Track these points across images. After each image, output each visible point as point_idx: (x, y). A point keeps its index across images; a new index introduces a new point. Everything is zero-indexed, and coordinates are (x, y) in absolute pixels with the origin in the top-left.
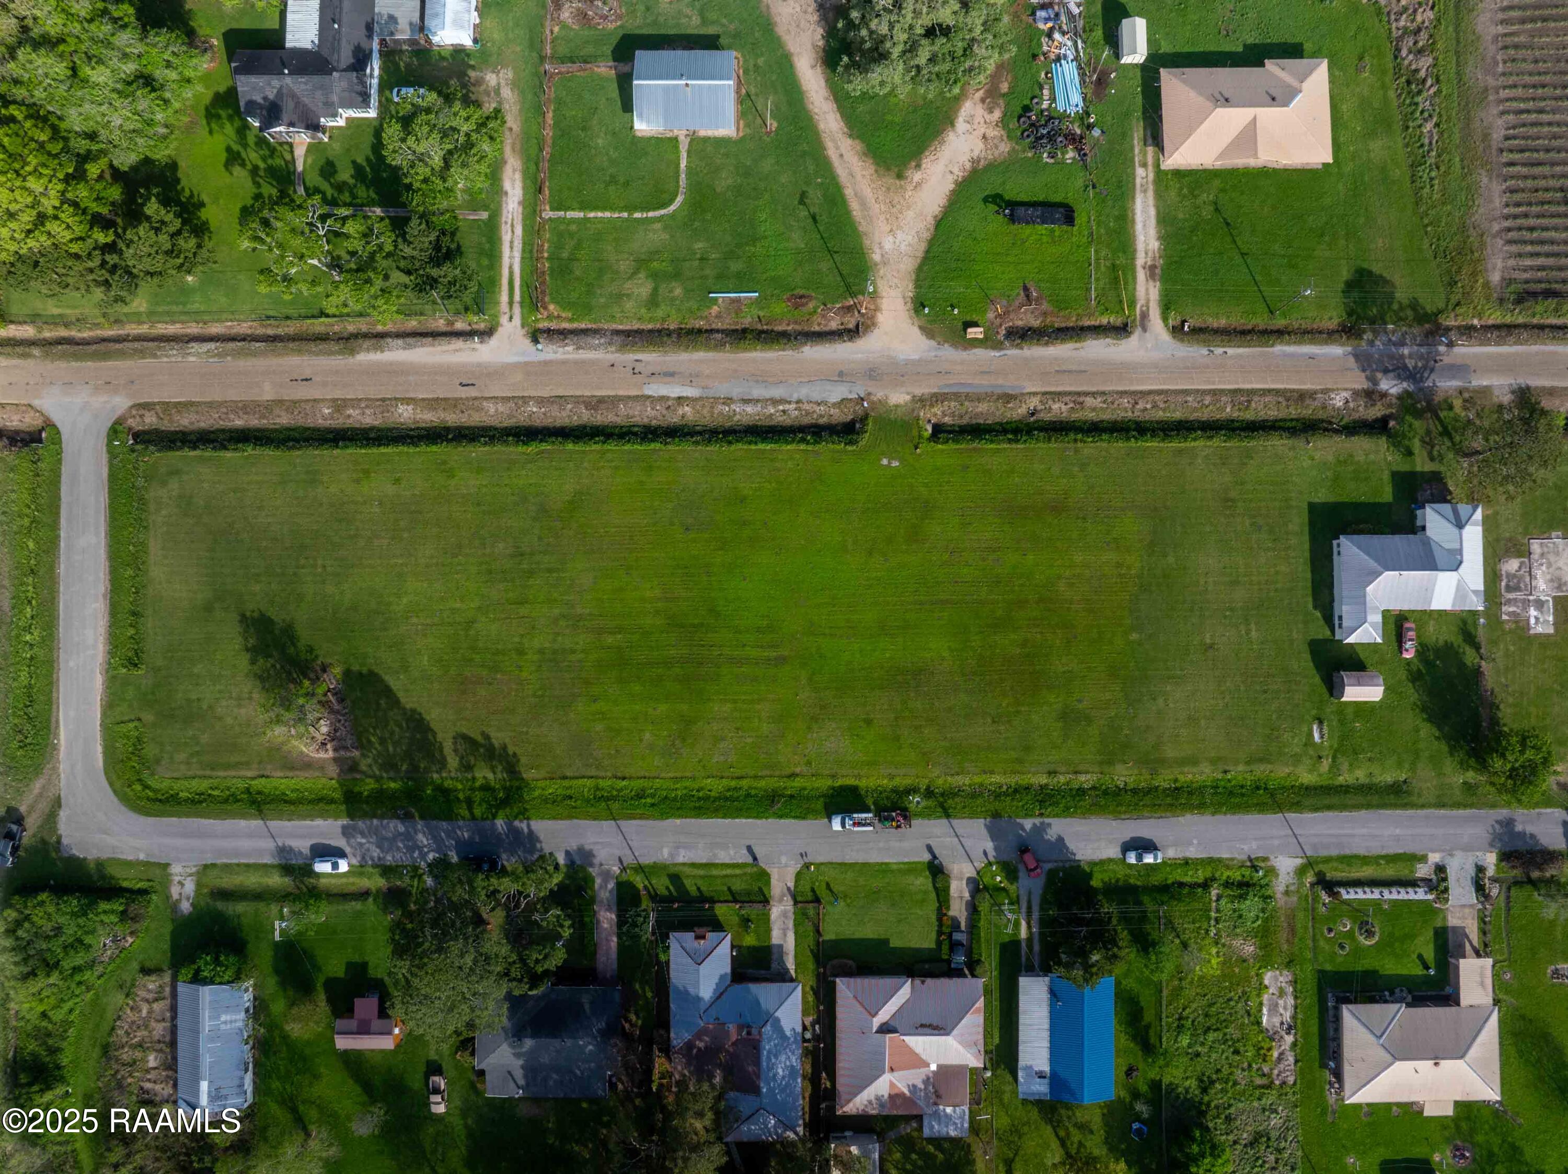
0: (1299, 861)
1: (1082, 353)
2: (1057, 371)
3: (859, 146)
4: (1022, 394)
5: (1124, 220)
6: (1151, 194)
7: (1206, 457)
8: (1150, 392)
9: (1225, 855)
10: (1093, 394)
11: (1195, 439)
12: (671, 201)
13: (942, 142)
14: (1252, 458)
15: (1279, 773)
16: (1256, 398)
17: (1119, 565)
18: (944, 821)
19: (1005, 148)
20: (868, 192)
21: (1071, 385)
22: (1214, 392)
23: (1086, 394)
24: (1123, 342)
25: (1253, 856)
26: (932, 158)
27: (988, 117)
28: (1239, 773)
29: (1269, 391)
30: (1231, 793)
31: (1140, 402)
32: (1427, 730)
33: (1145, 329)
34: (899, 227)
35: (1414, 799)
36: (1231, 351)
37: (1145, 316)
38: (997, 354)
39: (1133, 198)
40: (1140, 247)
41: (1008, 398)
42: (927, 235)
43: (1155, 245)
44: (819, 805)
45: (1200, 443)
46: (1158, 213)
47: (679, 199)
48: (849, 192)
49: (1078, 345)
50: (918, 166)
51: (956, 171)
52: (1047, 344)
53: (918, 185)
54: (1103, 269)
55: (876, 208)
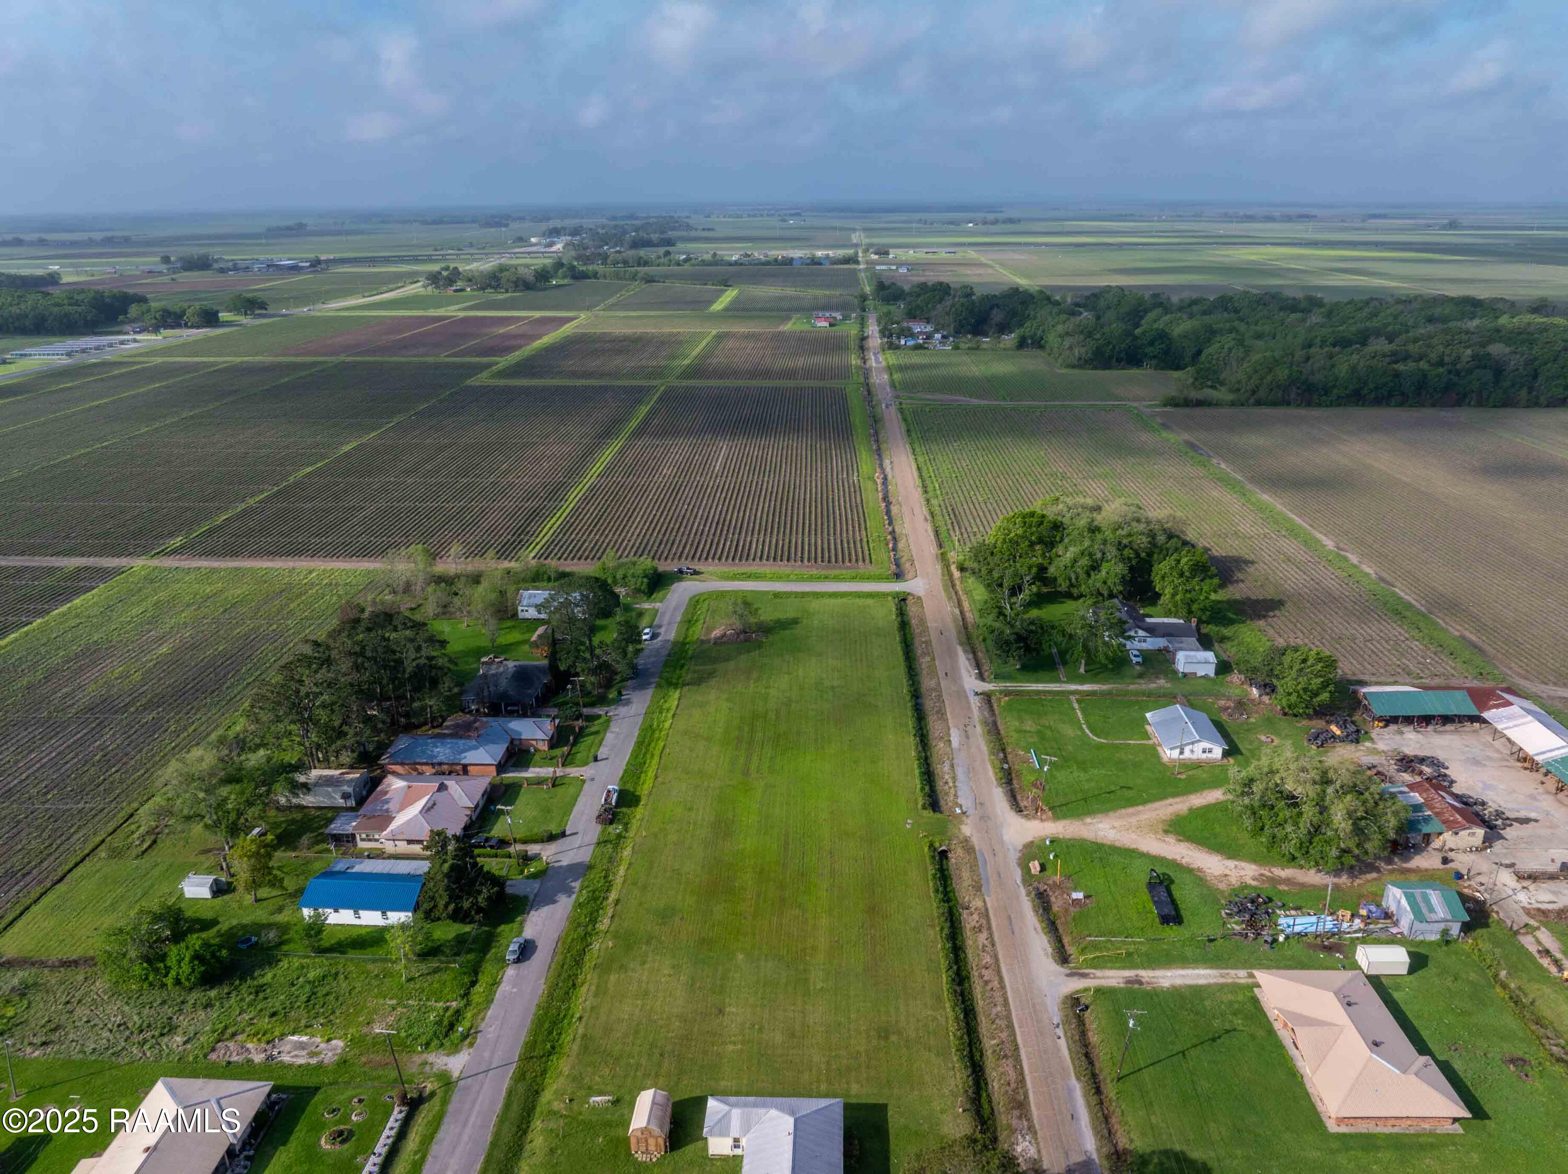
0: (456, 1074)
1: (1033, 934)
2: (1009, 917)
3: (1184, 813)
4: (983, 898)
5: (1184, 961)
6: (1222, 980)
7: (935, 1019)
8: (1001, 979)
9: (490, 1013)
10: (991, 939)
12: (1097, 736)
13: (1206, 852)
14: (938, 1057)
15: (563, 1065)
16: (1010, 1061)
17: (814, 948)
18: (595, 840)
19: (1222, 887)
20: (1146, 817)
21: (998, 925)
22: (1010, 1026)
23: (991, 935)
24: (1051, 960)
25: (479, 1035)
26: (1188, 847)
27: (1247, 879)
28: (576, 1031)
29: (1022, 1073)
30: (554, 1023)
31: (989, 972)
33: (1068, 975)
34: (1120, 831)
36: (1062, 1043)
37: (1084, 976)
38: (1018, 882)
39: (1211, 968)
40: (1159, 973)
41: (977, 889)
42: (1118, 844)
43: (1166, 983)
44: (629, 787)
45: (951, 1014)
46: (1201, 986)
47: (1103, 741)
48: (1140, 808)
49: (1039, 929)
50: (1180, 841)
51: (1185, 860)
53: (1162, 841)
55: (1134, 820)
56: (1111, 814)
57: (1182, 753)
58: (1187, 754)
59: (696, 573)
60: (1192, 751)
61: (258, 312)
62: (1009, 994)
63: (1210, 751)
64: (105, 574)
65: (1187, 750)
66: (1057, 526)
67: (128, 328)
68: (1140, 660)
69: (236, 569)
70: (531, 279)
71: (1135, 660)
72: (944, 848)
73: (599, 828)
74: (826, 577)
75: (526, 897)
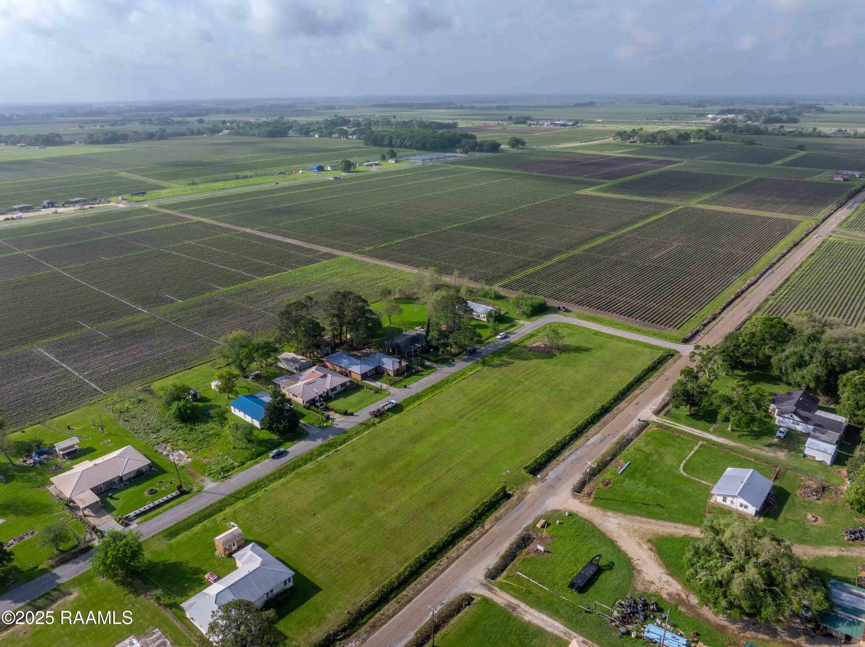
0: (205, 489)
1: (494, 554)
2: (494, 541)
3: (677, 536)
4: (495, 524)
7: (393, 567)
8: (447, 567)
9: (242, 473)
10: (469, 546)
11: (405, 569)
12: (685, 470)
13: (660, 565)
14: (370, 584)
15: (239, 505)
17: (385, 508)
18: (361, 422)
19: (640, 587)
20: (649, 527)
21: (482, 542)
22: (421, 591)
23: (472, 544)
24: (485, 573)
25: (229, 479)
26: (653, 557)
27: (666, 591)
28: (260, 493)
30: (256, 488)
31: (447, 560)
32: (173, 559)
33: (483, 585)
34: (619, 528)
35: (160, 536)
37: (490, 589)
38: (523, 527)
40: (532, 612)
41: (497, 519)
42: (608, 534)
43: (528, 619)
44: (404, 404)
45: (402, 569)
47: (685, 474)
48: (653, 521)
49: (500, 555)
50: (651, 550)
51: (638, 562)
52: (511, 545)
53: (640, 545)
54: (532, 588)
55: (637, 526)
56: (629, 516)
57: (724, 500)
58: (728, 503)
59: (567, 311)
60: (732, 502)
61: (520, 146)
62: (440, 577)
63: (746, 507)
64: (330, 256)
65: (729, 499)
66: (792, 331)
67: (458, 150)
68: (782, 435)
69: (376, 265)
70: (675, 138)
71: (778, 434)
72: (510, 492)
73: (370, 416)
74: (639, 331)
75: (308, 434)
